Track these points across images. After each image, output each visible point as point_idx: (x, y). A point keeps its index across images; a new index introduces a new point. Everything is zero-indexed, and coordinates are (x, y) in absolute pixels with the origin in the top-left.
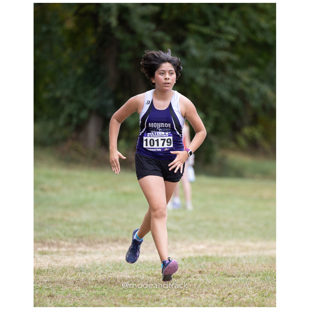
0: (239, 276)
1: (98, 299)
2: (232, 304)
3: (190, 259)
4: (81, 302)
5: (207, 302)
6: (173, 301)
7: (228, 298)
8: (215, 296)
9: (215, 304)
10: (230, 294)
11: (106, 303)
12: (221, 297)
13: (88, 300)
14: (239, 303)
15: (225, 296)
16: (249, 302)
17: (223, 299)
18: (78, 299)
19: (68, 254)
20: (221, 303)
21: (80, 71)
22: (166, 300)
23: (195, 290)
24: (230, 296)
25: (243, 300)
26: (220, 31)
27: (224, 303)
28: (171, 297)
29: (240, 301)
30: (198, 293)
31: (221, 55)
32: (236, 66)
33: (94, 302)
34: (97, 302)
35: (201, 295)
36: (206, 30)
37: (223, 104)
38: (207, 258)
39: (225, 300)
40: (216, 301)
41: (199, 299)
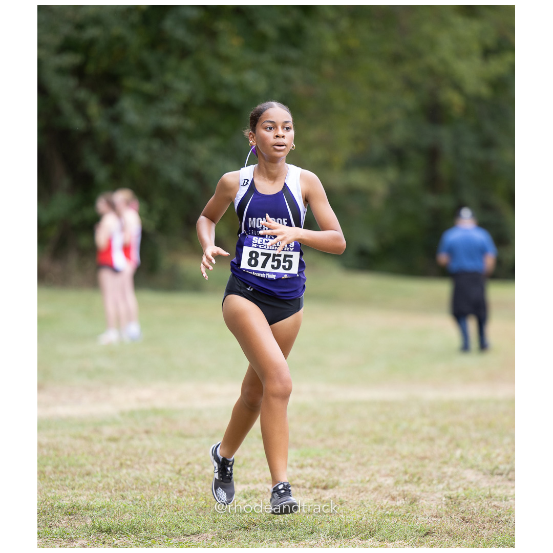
0: (201, 436)
3: (132, 414)
5: (158, 476)
6: (109, 475)
7: (186, 470)
8: (168, 467)
9: (169, 478)
10: (188, 464)
12: (177, 468)
15: (183, 467)
17: (180, 471)
20: (177, 476)
22: (100, 474)
23: (140, 459)
24: (190, 466)
26: (167, 89)
27: (181, 476)
28: (107, 470)
30: (144, 463)
31: (170, 122)
32: (191, 136)
35: (149, 466)
36: (148, 87)
37: (171, 190)
38: (156, 412)
39: (183, 472)
40: (171, 475)
41: (146, 471)
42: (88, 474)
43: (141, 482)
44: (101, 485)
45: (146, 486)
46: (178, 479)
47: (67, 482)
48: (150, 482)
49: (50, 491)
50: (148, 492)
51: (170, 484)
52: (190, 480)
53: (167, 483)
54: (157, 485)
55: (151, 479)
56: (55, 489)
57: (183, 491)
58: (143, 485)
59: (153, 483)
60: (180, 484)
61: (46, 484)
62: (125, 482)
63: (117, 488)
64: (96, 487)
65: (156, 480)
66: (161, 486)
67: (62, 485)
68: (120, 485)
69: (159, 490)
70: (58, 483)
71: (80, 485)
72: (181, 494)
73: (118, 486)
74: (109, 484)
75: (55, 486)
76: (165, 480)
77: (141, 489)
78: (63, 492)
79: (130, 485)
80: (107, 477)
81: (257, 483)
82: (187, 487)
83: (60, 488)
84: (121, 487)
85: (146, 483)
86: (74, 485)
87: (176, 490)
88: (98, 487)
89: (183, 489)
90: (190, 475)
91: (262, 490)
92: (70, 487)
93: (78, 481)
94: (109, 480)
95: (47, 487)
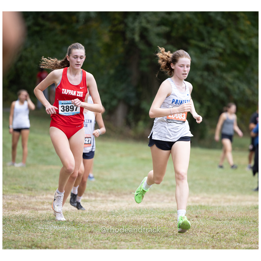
0: (224, 220)
1: (124, 235)
2: (219, 240)
4: (112, 237)
5: (202, 238)
6: (177, 237)
7: (216, 236)
8: (207, 234)
9: (207, 240)
11: (130, 238)
12: (212, 235)
13: (117, 236)
14: (224, 239)
16: (231, 239)
17: (213, 236)
18: (110, 235)
19: (102, 202)
20: (212, 239)
21: (112, 72)
24: (218, 234)
25: (227, 238)
26: (212, 45)
27: (214, 239)
29: (225, 239)
30: (195, 232)
31: (213, 63)
32: (223, 70)
33: (121, 237)
34: (123, 237)
35: (197, 234)
36: (202, 44)
37: (213, 97)
38: (201, 206)
39: (214, 237)
41: (196, 236)
42: (167, 236)
43: (193, 241)
44: (173, 242)
45: (196, 243)
46: (212, 240)
47: (156, 240)
48: (198, 241)
49: (147, 244)
50: (197, 246)
51: (208, 243)
52: (218, 241)
53: (207, 242)
54: (202, 243)
55: (198, 240)
56: (149, 243)
57: (215, 246)
58: (194, 243)
59: (199, 242)
60: (213, 243)
61: (145, 240)
62: (185, 240)
63: (181, 244)
64: (171, 243)
65: (201, 240)
66: (203, 243)
67: (154, 241)
68: (183, 242)
69: (202, 245)
70: (151, 240)
71: (163, 242)
72: (214, 248)
73: (181, 243)
74: (177, 241)
75: (149, 242)
76: (205, 241)
77: (193, 245)
78: (154, 245)
79: (188, 242)
80: (176, 238)
81: (253, 244)
82: (217, 244)
83: (152, 243)
84: (183, 243)
85: (196, 242)
86: (159, 241)
87: (211, 246)
88: (172, 243)
89: (214, 245)
90: (218, 238)
91: (255, 247)
92: (157, 242)
93: (162, 240)
94: (177, 239)
95: (146, 242)
